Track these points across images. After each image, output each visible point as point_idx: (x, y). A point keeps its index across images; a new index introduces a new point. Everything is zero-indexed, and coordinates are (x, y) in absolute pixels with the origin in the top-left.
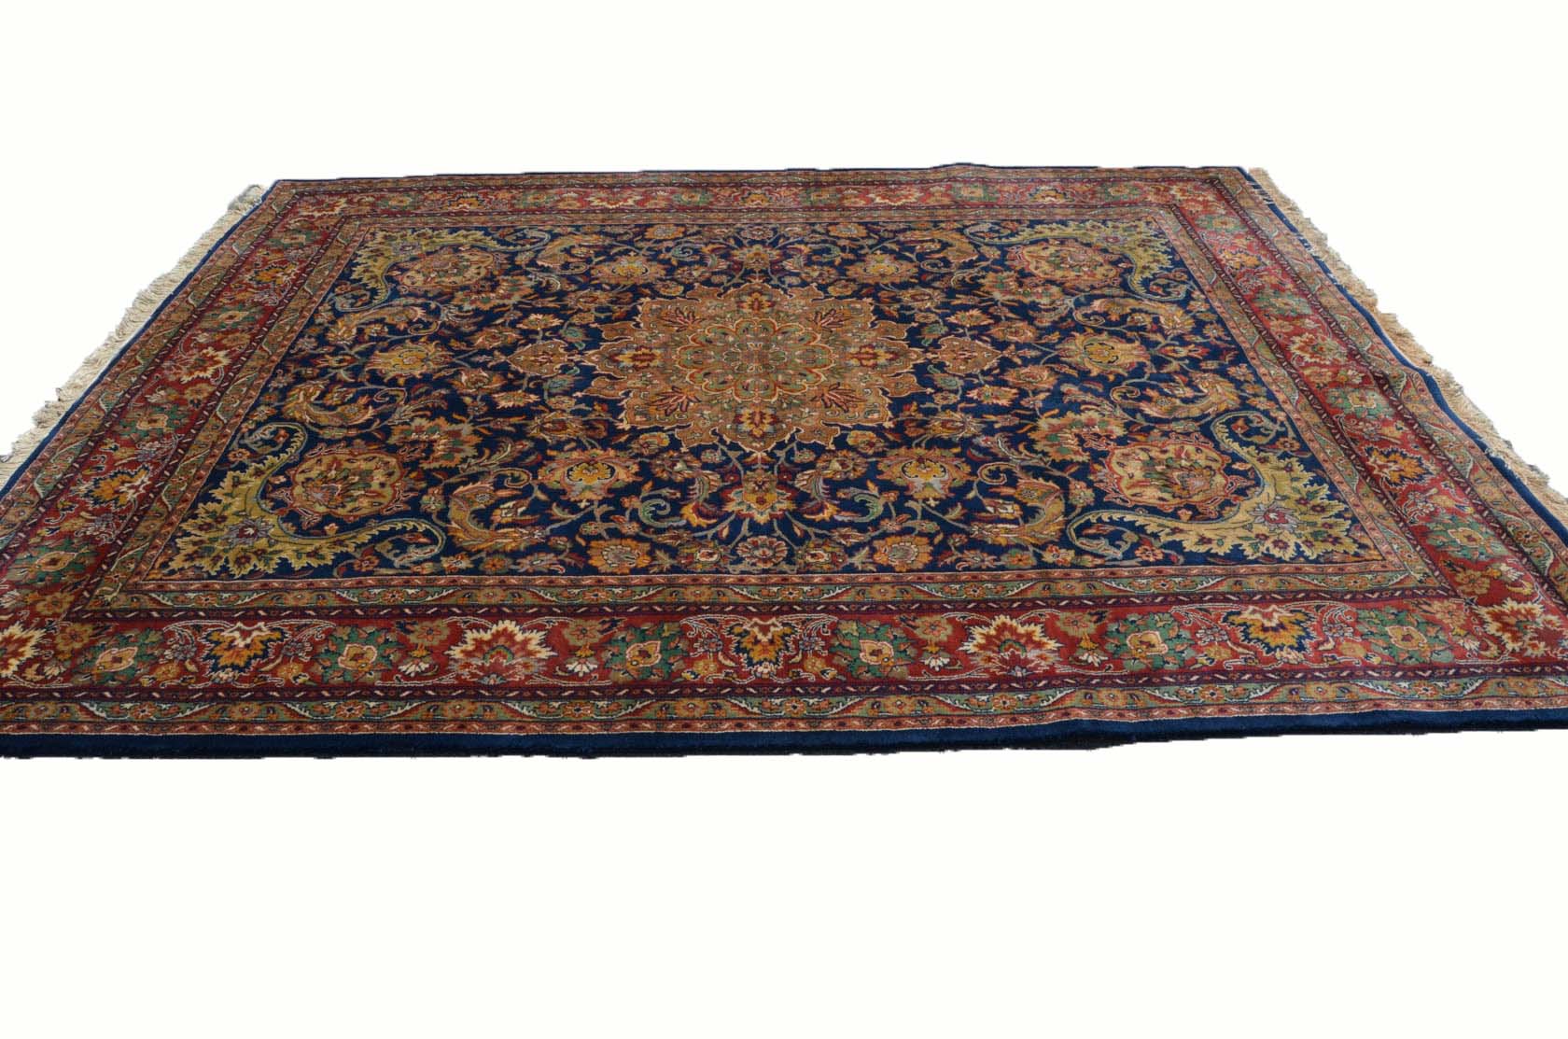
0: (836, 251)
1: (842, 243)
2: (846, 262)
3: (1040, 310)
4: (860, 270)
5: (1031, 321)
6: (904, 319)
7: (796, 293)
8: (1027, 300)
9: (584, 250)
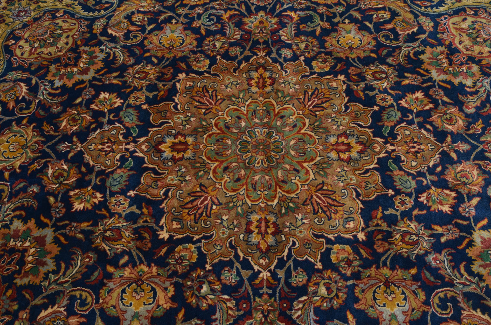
0: (317, 20)
1: (322, 10)
2: (326, 32)
3: (465, 94)
4: (334, 42)
5: (460, 105)
6: (369, 102)
7: (290, 66)
8: (456, 81)
9: (141, 16)
